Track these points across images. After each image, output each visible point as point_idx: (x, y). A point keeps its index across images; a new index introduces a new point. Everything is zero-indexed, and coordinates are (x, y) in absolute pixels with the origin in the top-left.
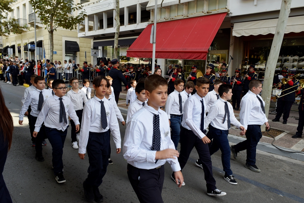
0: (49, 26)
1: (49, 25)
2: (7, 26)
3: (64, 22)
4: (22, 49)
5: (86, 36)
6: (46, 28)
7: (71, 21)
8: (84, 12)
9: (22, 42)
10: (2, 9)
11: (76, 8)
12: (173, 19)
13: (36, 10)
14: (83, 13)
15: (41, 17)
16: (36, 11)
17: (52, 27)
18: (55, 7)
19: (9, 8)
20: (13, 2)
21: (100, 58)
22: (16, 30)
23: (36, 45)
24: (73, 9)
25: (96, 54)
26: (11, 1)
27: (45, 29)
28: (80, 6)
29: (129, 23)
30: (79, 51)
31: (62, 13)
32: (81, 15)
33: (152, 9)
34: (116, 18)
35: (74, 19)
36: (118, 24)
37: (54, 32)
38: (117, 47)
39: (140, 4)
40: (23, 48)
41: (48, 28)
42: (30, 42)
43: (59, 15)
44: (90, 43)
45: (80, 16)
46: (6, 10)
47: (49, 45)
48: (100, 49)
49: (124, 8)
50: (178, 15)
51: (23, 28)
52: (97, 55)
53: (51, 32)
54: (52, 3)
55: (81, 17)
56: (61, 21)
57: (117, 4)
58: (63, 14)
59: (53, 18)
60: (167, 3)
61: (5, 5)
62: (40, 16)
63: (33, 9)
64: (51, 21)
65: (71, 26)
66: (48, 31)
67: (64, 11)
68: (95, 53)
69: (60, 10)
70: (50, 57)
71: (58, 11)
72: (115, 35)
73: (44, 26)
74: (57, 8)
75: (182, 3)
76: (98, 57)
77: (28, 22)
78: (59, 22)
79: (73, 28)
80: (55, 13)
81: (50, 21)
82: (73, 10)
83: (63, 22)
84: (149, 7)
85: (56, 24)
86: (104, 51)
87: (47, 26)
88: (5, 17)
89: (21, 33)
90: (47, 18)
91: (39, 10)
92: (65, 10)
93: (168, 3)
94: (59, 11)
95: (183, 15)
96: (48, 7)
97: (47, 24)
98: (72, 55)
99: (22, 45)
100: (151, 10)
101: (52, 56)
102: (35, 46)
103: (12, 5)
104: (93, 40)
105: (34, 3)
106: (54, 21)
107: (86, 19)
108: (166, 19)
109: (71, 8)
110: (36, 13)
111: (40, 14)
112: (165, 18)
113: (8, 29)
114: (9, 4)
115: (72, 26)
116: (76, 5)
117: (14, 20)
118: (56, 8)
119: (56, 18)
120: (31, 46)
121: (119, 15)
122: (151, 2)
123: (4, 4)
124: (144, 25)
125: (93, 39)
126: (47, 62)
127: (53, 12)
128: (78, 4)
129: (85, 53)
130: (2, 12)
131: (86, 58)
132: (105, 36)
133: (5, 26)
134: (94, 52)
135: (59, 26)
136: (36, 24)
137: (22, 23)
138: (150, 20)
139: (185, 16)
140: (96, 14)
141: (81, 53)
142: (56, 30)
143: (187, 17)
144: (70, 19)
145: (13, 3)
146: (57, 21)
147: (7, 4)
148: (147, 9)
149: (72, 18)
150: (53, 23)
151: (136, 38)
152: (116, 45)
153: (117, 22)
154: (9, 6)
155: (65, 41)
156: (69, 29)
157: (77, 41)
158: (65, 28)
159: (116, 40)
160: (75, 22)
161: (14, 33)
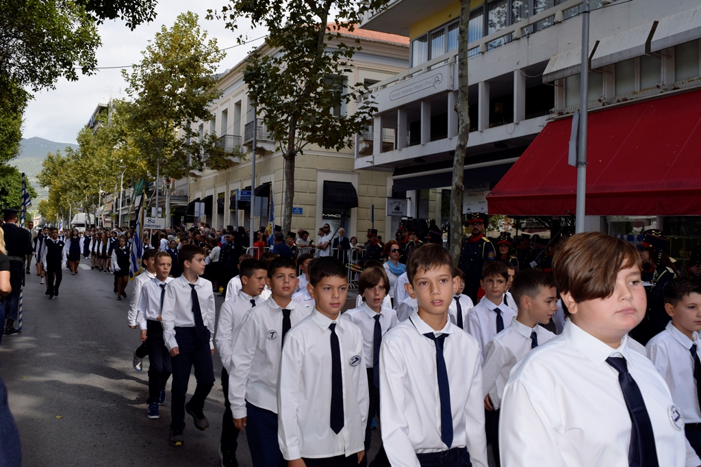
0: (285, 143)
1: (287, 141)
2: (199, 153)
3: (322, 133)
4: (227, 204)
5: (375, 164)
6: (278, 149)
8: (372, 102)
9: (228, 188)
10: (190, 117)
11: (352, 94)
12: (626, 100)
13: (258, 108)
14: (369, 106)
15: (268, 123)
16: (258, 110)
17: (294, 145)
18: (302, 97)
19: (206, 112)
20: (213, 98)
21: (409, 221)
22: (216, 162)
23: (252, 191)
24: (344, 97)
25: (400, 211)
26: (210, 97)
27: (277, 152)
28: (362, 88)
29: (490, 123)
30: (355, 204)
31: (317, 110)
32: (365, 110)
33: (561, 77)
34: (459, 105)
35: (347, 121)
36: (463, 122)
37: (298, 157)
38: (461, 184)
39: (522, 69)
40: (230, 201)
41: (283, 146)
42: (244, 188)
43: (310, 116)
44: (386, 186)
45: (360, 113)
46: (200, 117)
48: (410, 198)
49: (477, 85)
50: (643, 88)
51: (232, 155)
52: (403, 214)
53: (290, 158)
54: (295, 88)
55: (364, 116)
56: (314, 130)
57: (460, 68)
58: (320, 111)
59: (297, 123)
60: (606, 56)
61: (197, 107)
62: (267, 120)
63: (252, 105)
64: (290, 130)
66: (284, 155)
67: (323, 104)
68: (397, 208)
69: (315, 104)
70: (285, 220)
74: (307, 99)
75: (657, 52)
76: (403, 219)
77: (243, 142)
78: (309, 133)
79: (344, 146)
80: (301, 112)
81: (288, 131)
82: (345, 100)
83: (318, 133)
84: (552, 73)
85: (302, 138)
86: (421, 203)
87: (282, 144)
88: (196, 133)
89: (226, 168)
90: (283, 125)
91: (266, 106)
92: (325, 100)
93: (611, 55)
94: (313, 106)
95: (660, 84)
96: (286, 98)
97: (282, 138)
98: (340, 216)
99: (228, 195)
100: (556, 83)
101: (289, 217)
102: (250, 193)
103: (211, 104)
104: (393, 175)
105: (254, 91)
106: (298, 130)
107: (377, 123)
108: (604, 101)
109: (342, 95)
110: (259, 113)
111: (265, 117)
112: (600, 101)
113: (200, 160)
114: (205, 102)
115: (342, 140)
116: (353, 88)
117: (213, 137)
118: (305, 99)
119: (302, 123)
120: (242, 194)
121: (467, 97)
122: (556, 60)
123: (194, 105)
124: (536, 125)
125: (392, 173)
127: (297, 109)
128: (358, 85)
129: (370, 211)
130: (190, 123)
131: (373, 221)
132: (424, 161)
133: (193, 154)
134: (395, 207)
135: (309, 142)
136: (259, 145)
137: (230, 145)
138: (553, 110)
139: (666, 90)
140: (402, 108)
141: (363, 211)
142: (302, 152)
143: (675, 89)
144: (336, 122)
145: (214, 101)
146: (304, 129)
147: (202, 104)
148: (544, 80)
149: (343, 119)
150: (296, 135)
151: (511, 164)
152: (457, 180)
153: (462, 116)
154: (206, 108)
155: (325, 181)
156: (333, 148)
157: (354, 180)
158: (323, 147)
159: (457, 166)
160: (349, 129)
161: (212, 169)
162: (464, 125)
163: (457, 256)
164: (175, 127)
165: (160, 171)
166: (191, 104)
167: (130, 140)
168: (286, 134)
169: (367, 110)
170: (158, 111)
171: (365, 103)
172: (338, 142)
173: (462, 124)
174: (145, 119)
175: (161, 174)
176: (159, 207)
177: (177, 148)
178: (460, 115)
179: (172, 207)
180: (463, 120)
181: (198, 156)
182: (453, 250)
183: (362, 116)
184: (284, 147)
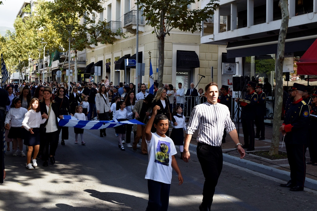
1: (159, 27)
2: (95, 34)
3: (182, 21)
4: (112, 66)
5: (215, 40)
7: (193, 16)
9: (113, 56)
10: (89, 10)
13: (140, 6)
14: (214, 3)
15: (146, 15)
16: (139, 7)
17: (164, 30)
19: (99, 7)
21: (238, 78)
22: (106, 39)
25: (231, 71)
27: (152, 33)
30: (198, 65)
32: (211, 6)
35: (199, 13)
36: (285, 15)
37: (167, 38)
38: (283, 56)
40: (114, 65)
42: (124, 56)
43: (174, 10)
44: (218, 53)
45: (208, 7)
46: (95, 10)
47: (158, 59)
48: (238, 63)
51: (116, 34)
52: (233, 73)
53: (161, 38)
55: (210, 10)
59: (166, 15)
62: (145, 13)
63: (136, 3)
64: (161, 20)
65: (193, 26)
66: (157, 35)
68: (230, 69)
71: (174, 4)
72: (280, 36)
73: (150, 28)
76: (234, 76)
77: (123, 25)
78: (172, 22)
79: (196, 29)
81: (159, 20)
85: (169, 25)
87: (156, 29)
88: (93, 20)
89: (111, 43)
90: (156, 16)
91: (144, 4)
97: (156, 25)
98: (187, 73)
99: (113, 60)
104: (227, 48)
106: (165, 21)
107: (216, 13)
110: (140, 9)
111: (145, 11)
113: (95, 39)
117: (104, 23)
119: (169, 15)
120: (129, 62)
123: (92, 3)
125: (227, 46)
126: (155, 87)
129: (210, 70)
130: (89, 14)
131: (212, 77)
132: (249, 38)
133: (91, 34)
134: (228, 68)
135: (173, 27)
136: (134, 27)
137: (114, 27)
140: (234, 2)
141: (203, 70)
142: (169, 34)
144: (191, 14)
146: (171, 19)
147: (97, 1)
149: (196, 11)
152: (280, 53)
153: (284, 11)
154: (99, 4)
155: (177, 51)
156: (189, 31)
157: (196, 50)
158: (183, 30)
159: (281, 44)
160: (200, 18)
161: (103, 44)
162: (285, 17)
163: (281, 103)
164: (79, 17)
165: (71, 45)
166: (90, 2)
167: (50, 26)
168: (158, 22)
169: (212, 6)
170: (69, 7)
171: (211, 1)
172: (192, 27)
173: (284, 16)
174: (60, 12)
175: (71, 47)
176: (70, 69)
177: (81, 30)
178: (282, 10)
179: (79, 69)
180: (284, 14)
181: (95, 36)
182: (278, 99)
183: (208, 9)
184: (158, 31)
